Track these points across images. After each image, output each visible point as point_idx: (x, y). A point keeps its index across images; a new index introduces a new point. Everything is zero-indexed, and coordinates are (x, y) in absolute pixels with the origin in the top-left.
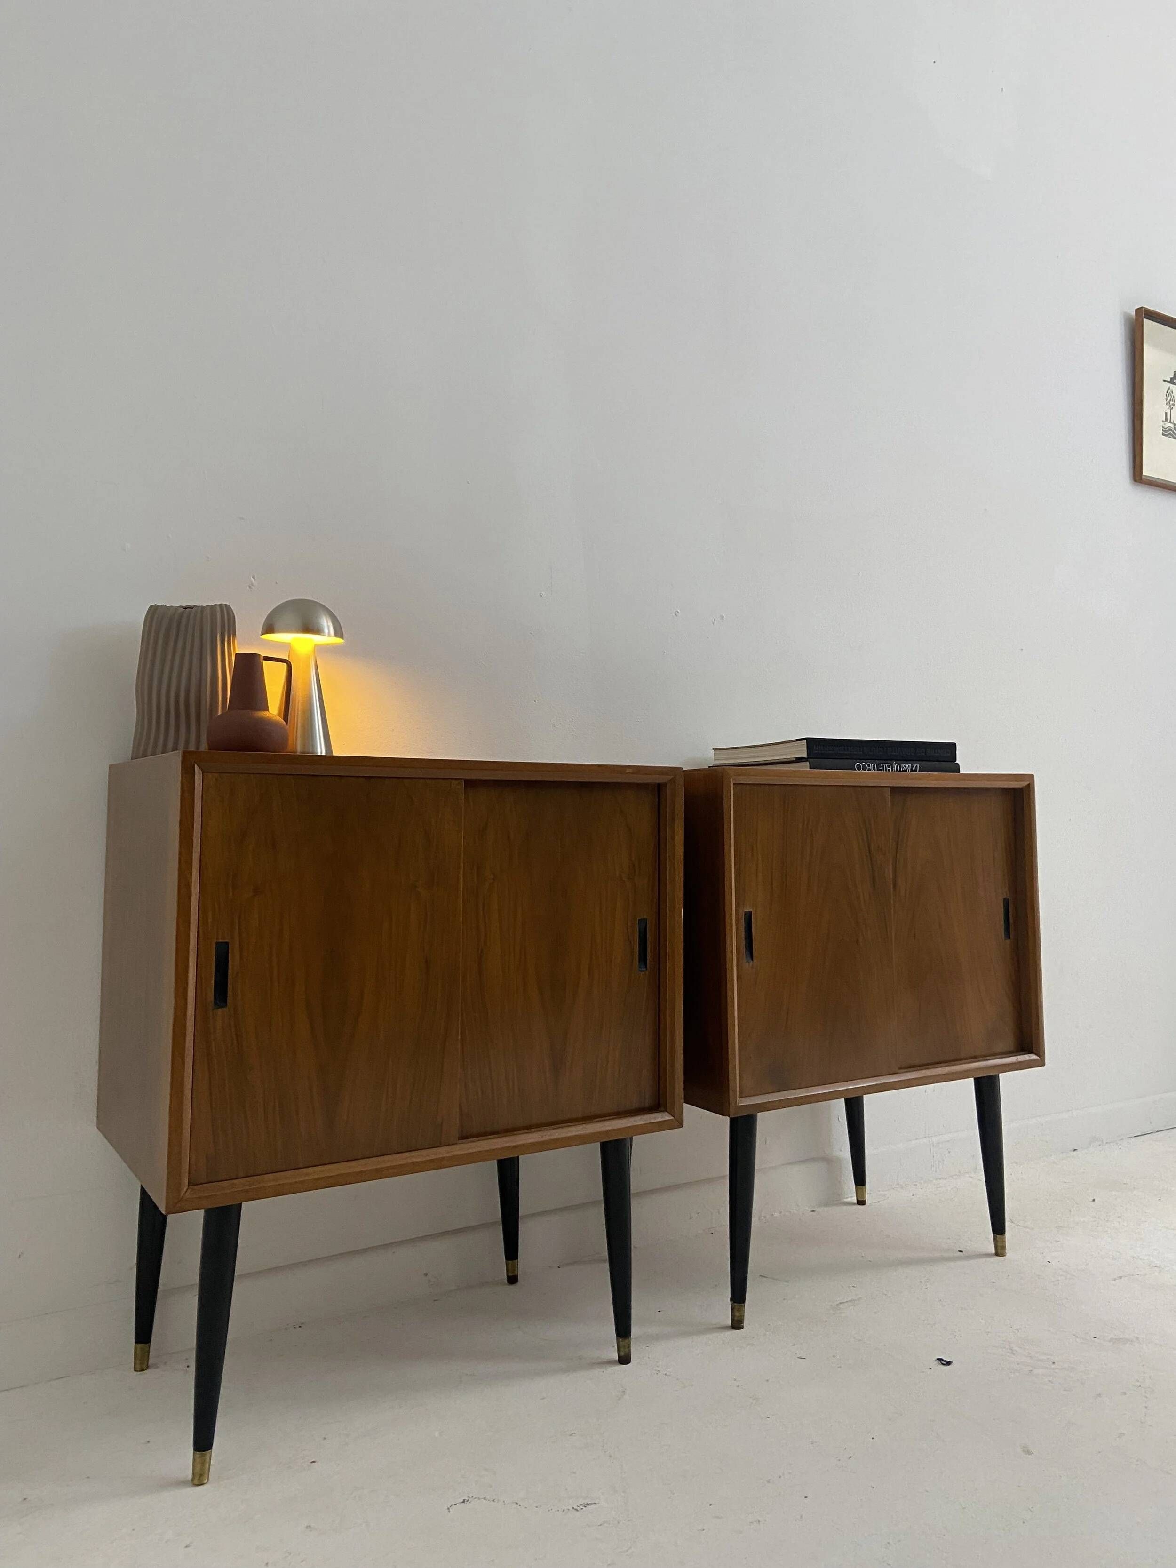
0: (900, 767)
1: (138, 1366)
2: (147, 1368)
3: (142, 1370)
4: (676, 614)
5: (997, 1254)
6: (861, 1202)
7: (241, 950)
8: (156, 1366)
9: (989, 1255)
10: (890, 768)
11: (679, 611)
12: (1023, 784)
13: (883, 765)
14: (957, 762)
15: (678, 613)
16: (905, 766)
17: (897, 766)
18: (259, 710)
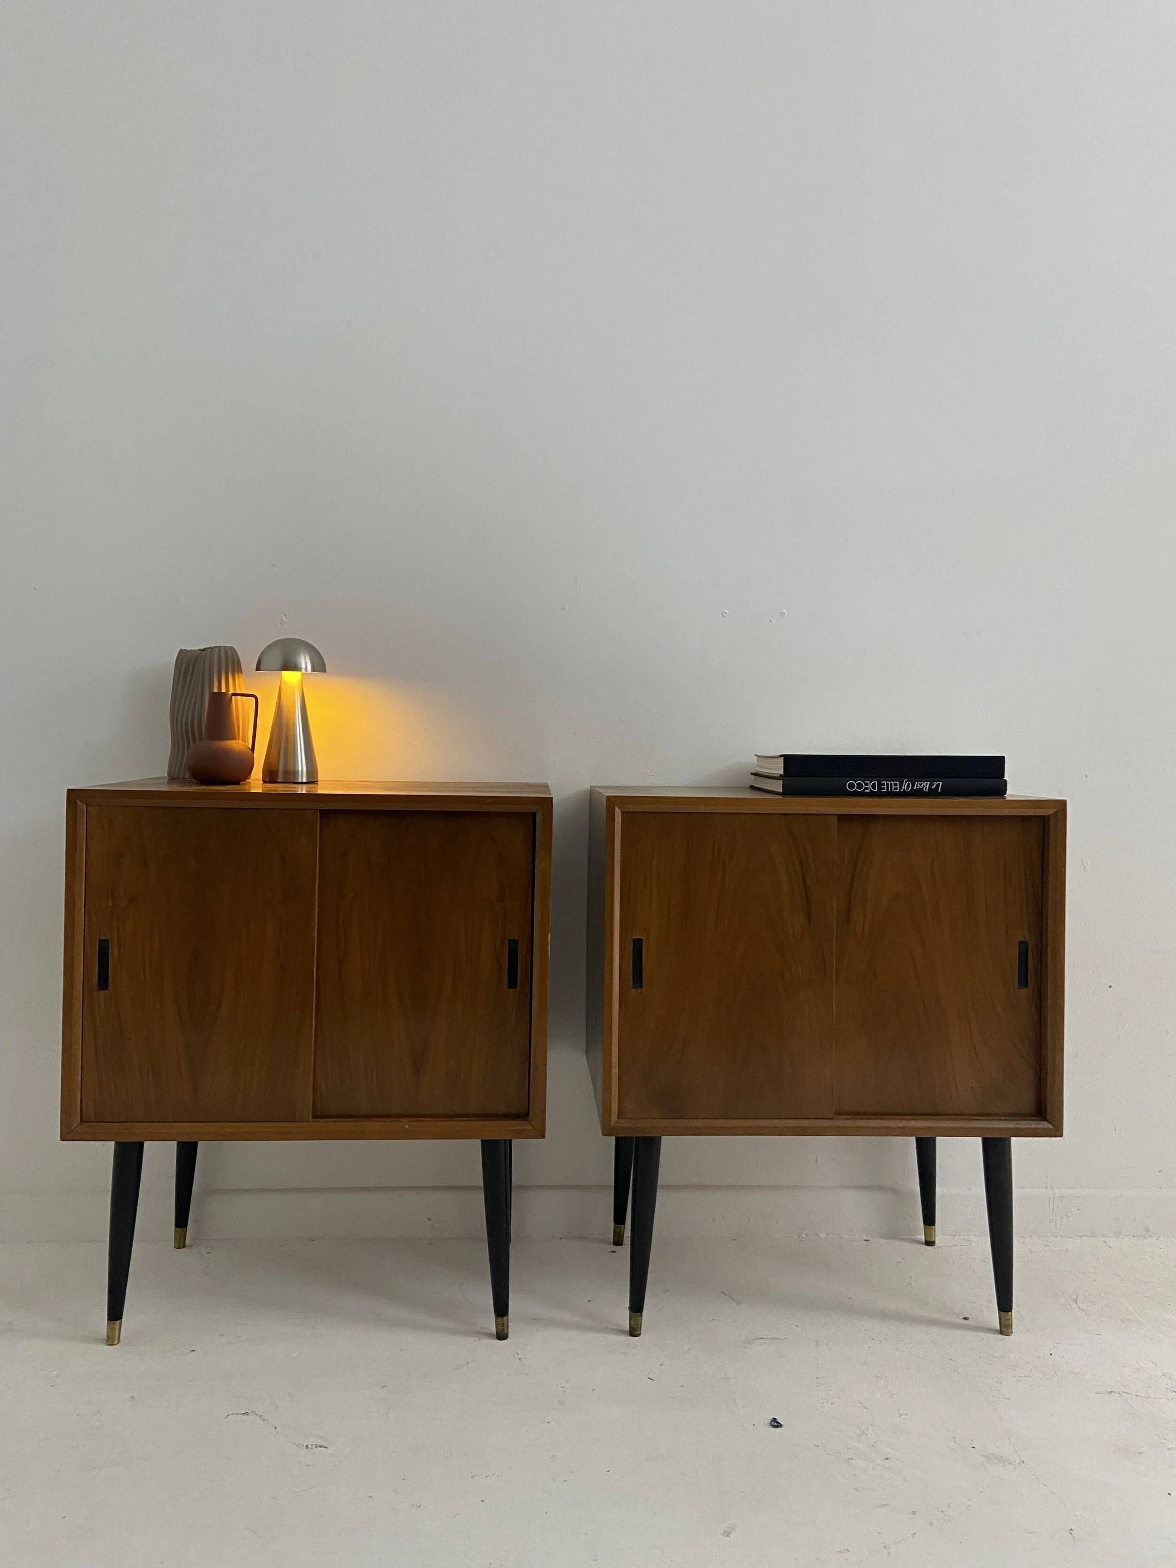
0: (913, 786)
1: (176, 1245)
2: (184, 1247)
3: (179, 1248)
4: (723, 616)
5: (1001, 1332)
6: (930, 1243)
7: (119, 946)
8: (191, 1246)
9: (991, 1330)
10: (898, 787)
11: (726, 611)
12: (1051, 812)
13: (887, 784)
14: (1005, 778)
15: (726, 613)
16: (921, 785)
17: (909, 785)
18: (223, 740)
